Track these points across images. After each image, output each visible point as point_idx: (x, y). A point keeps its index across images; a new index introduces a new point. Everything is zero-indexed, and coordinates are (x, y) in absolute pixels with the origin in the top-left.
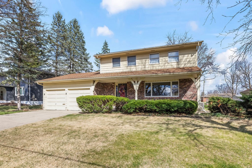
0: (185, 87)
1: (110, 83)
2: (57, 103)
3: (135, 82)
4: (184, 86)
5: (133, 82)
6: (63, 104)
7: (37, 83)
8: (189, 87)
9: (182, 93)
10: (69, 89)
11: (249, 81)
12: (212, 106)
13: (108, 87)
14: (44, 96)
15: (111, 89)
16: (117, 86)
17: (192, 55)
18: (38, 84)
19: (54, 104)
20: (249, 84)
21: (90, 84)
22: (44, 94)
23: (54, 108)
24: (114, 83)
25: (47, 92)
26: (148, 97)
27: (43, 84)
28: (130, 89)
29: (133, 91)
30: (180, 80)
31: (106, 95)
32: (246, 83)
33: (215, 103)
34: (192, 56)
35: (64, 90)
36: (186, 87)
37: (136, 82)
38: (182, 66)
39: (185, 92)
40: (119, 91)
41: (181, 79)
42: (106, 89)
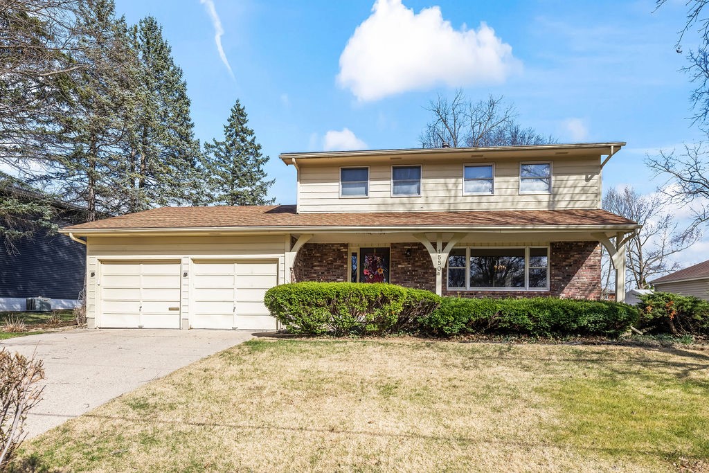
0: (567, 266)
1: (333, 245)
2: (143, 305)
3: (434, 245)
4: (565, 261)
5: (429, 247)
6: (170, 309)
7: (71, 235)
8: (578, 264)
9: (559, 280)
10: (194, 261)
11: (639, 250)
12: (652, 317)
13: (325, 257)
14: (89, 280)
15: (335, 264)
16: (354, 254)
17: (589, 176)
18: (74, 239)
19: (134, 308)
20: (640, 259)
21: (280, 246)
22: (93, 275)
23: (132, 322)
24: (346, 246)
25: (104, 266)
26: (459, 289)
27: (86, 241)
28: (400, 264)
29: (409, 271)
30: (552, 244)
31: (319, 281)
32: (632, 255)
33: (661, 310)
34: (587, 180)
35: (179, 261)
36: (571, 266)
37: (439, 246)
38: (562, 206)
39: (568, 278)
40: (365, 270)
41: (556, 243)
42: (319, 261)
